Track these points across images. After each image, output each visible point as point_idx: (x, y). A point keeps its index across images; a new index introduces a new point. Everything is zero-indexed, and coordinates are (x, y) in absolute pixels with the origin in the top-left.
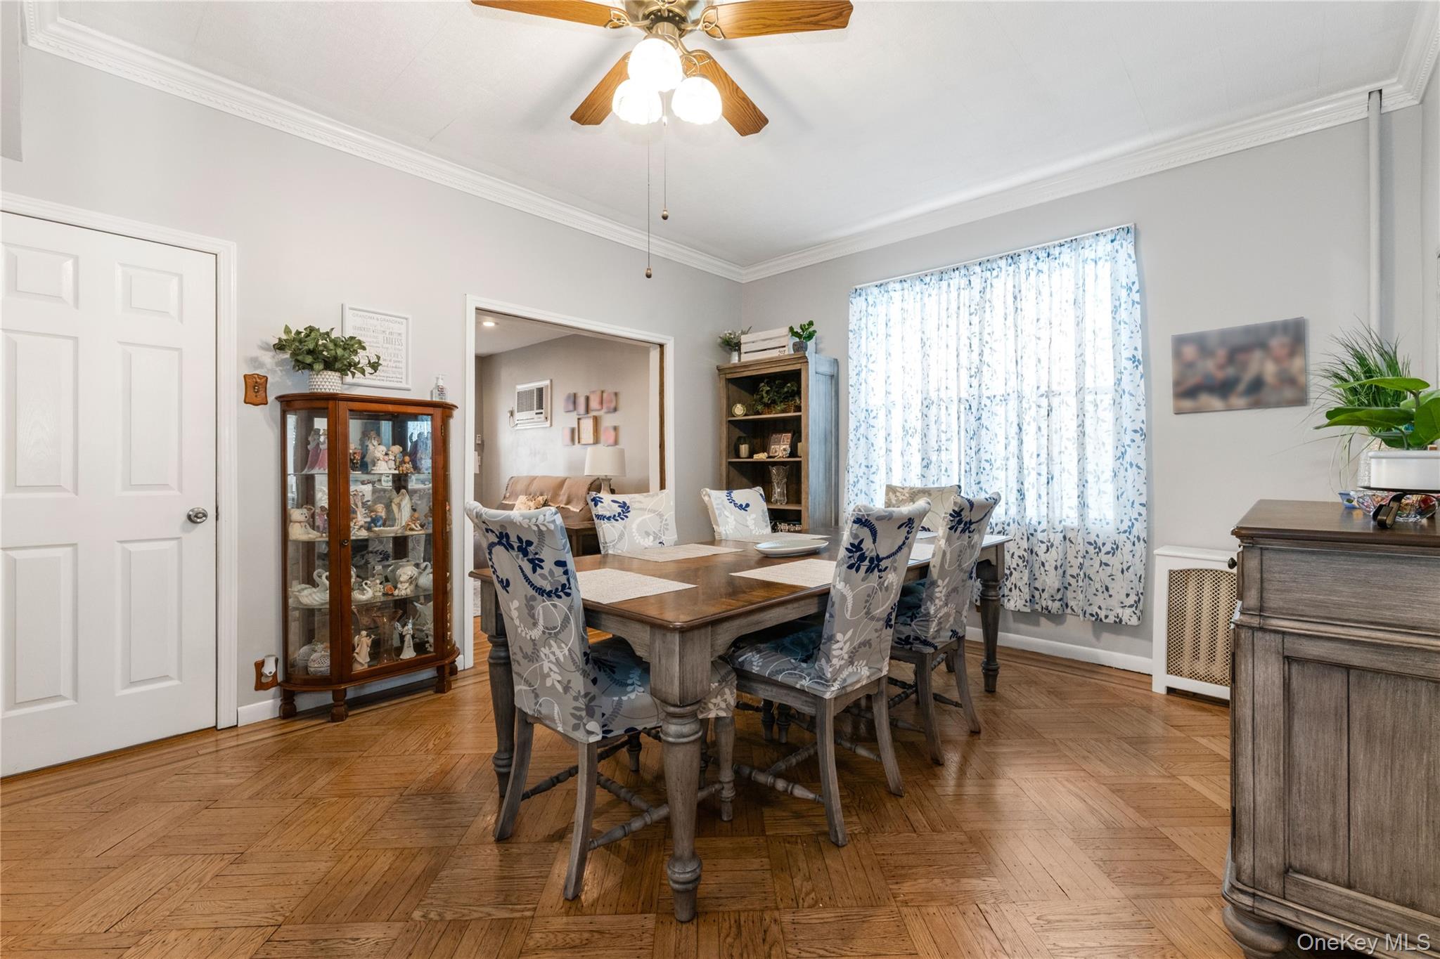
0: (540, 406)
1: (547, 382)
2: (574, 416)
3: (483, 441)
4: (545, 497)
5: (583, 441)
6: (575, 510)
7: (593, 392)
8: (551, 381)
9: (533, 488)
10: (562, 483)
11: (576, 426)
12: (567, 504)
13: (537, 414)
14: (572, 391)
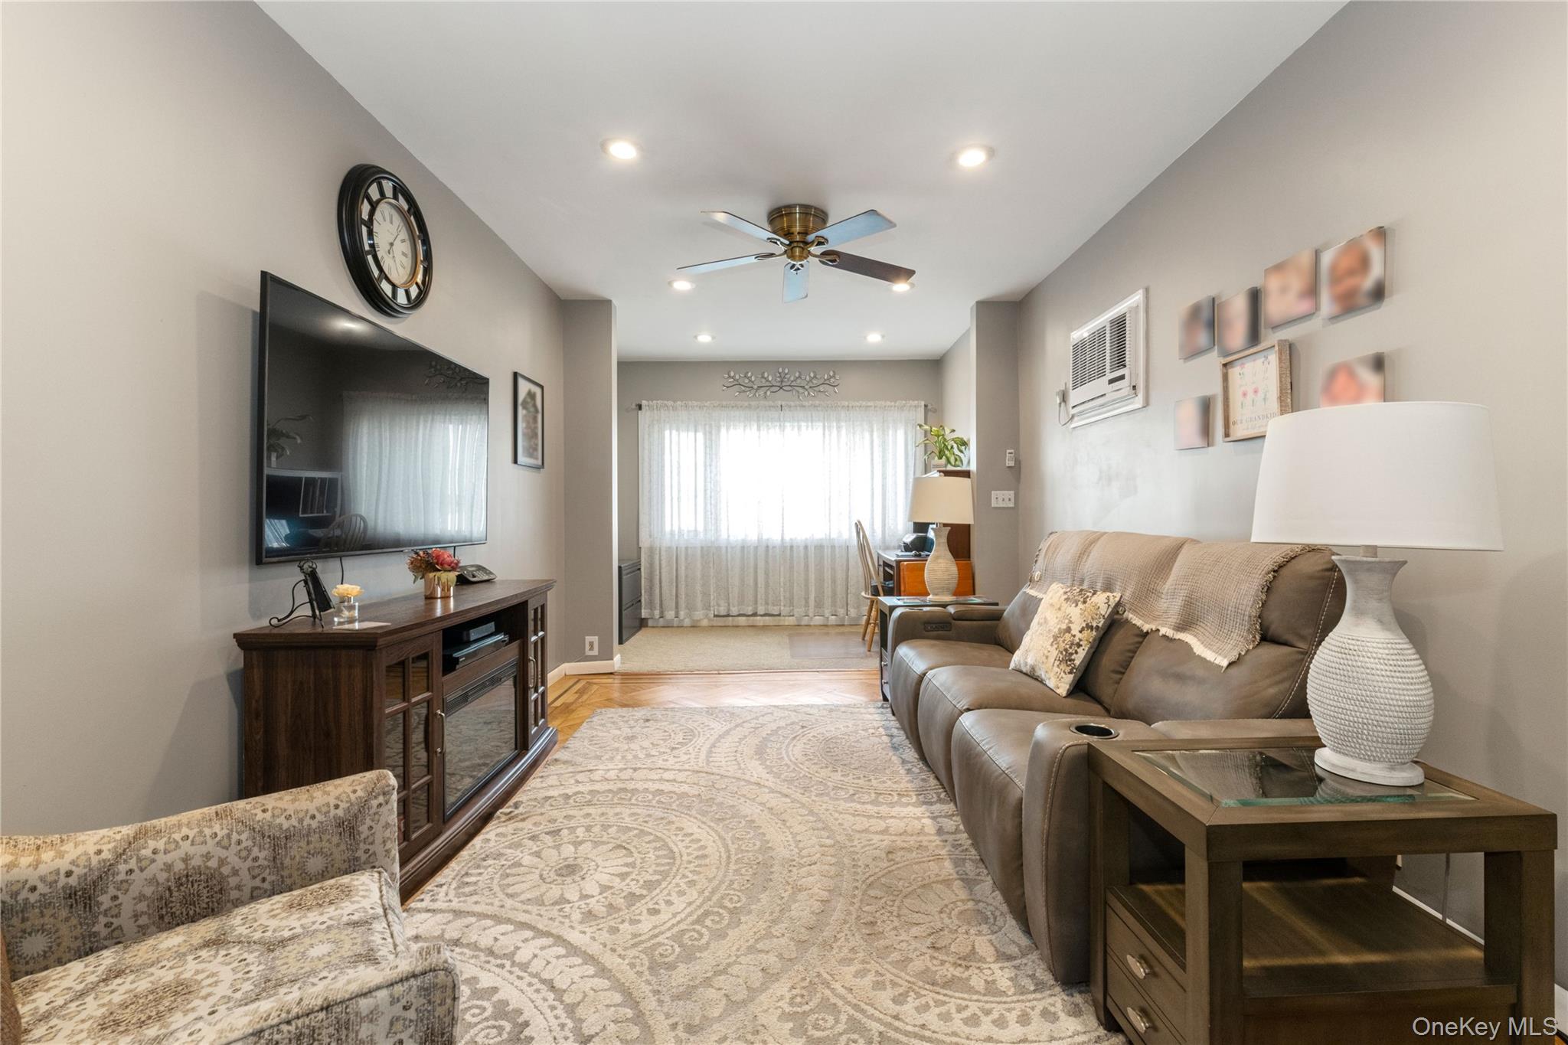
0: (1120, 361)
1: (1138, 298)
2: (1213, 360)
3: (1018, 462)
4: (1116, 596)
5: (1239, 431)
6: (1209, 655)
7: (1279, 268)
8: (1147, 290)
9: (1091, 565)
10: (1168, 555)
11: (1215, 389)
12: (1182, 627)
13: (1111, 381)
14: (1199, 294)
